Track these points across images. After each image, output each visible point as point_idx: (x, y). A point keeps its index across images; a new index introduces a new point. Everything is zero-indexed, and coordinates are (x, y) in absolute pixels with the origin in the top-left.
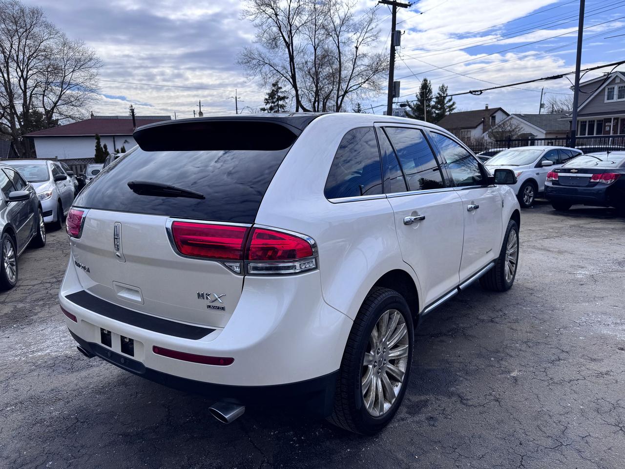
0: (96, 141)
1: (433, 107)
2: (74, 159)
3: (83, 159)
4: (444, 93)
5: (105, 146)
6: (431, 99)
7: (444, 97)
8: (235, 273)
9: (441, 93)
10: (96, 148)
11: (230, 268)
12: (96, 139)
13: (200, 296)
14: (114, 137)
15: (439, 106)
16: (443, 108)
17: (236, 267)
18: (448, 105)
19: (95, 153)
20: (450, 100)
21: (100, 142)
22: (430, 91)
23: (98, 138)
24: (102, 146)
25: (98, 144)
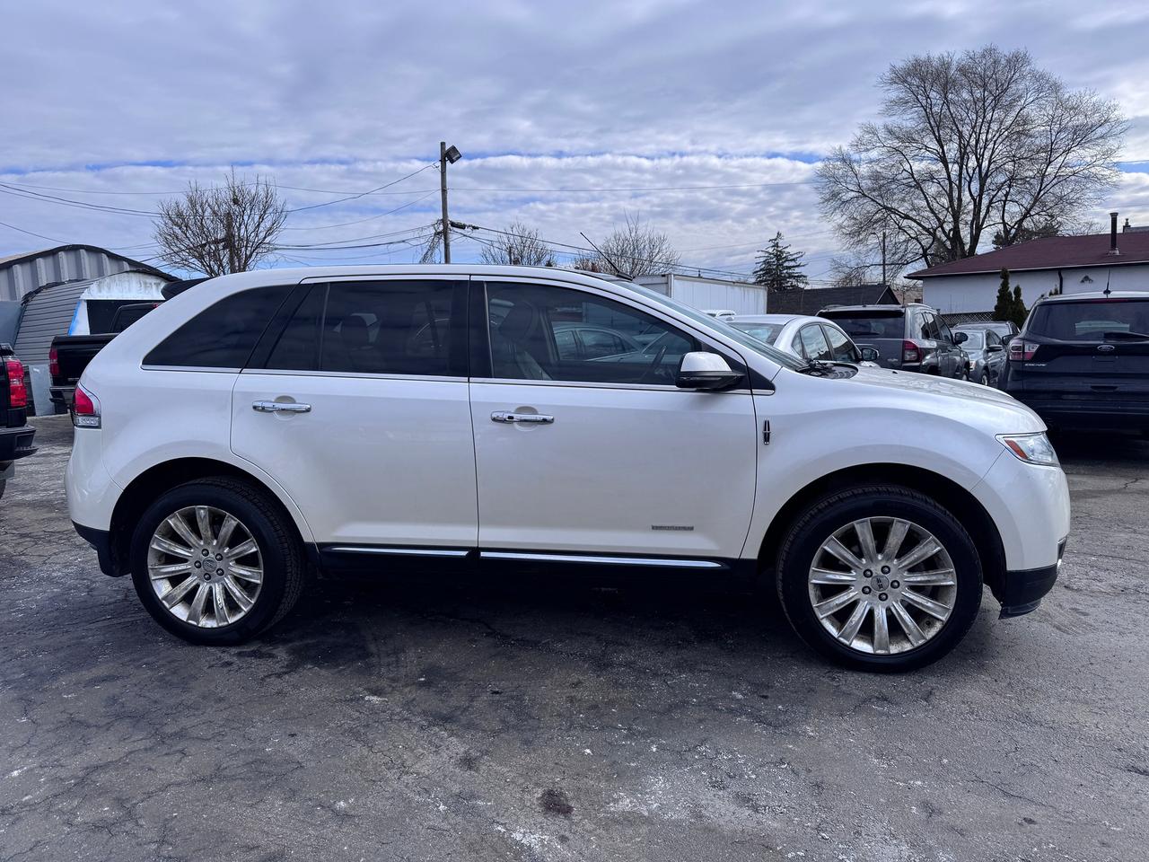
0: (1001, 281)
2: (966, 314)
3: (980, 313)
5: (1018, 291)
10: (998, 294)
12: (1002, 278)
14: (1060, 271)
19: (996, 303)
21: (1008, 283)
23: (1005, 276)
24: (1012, 289)
25: (1005, 286)
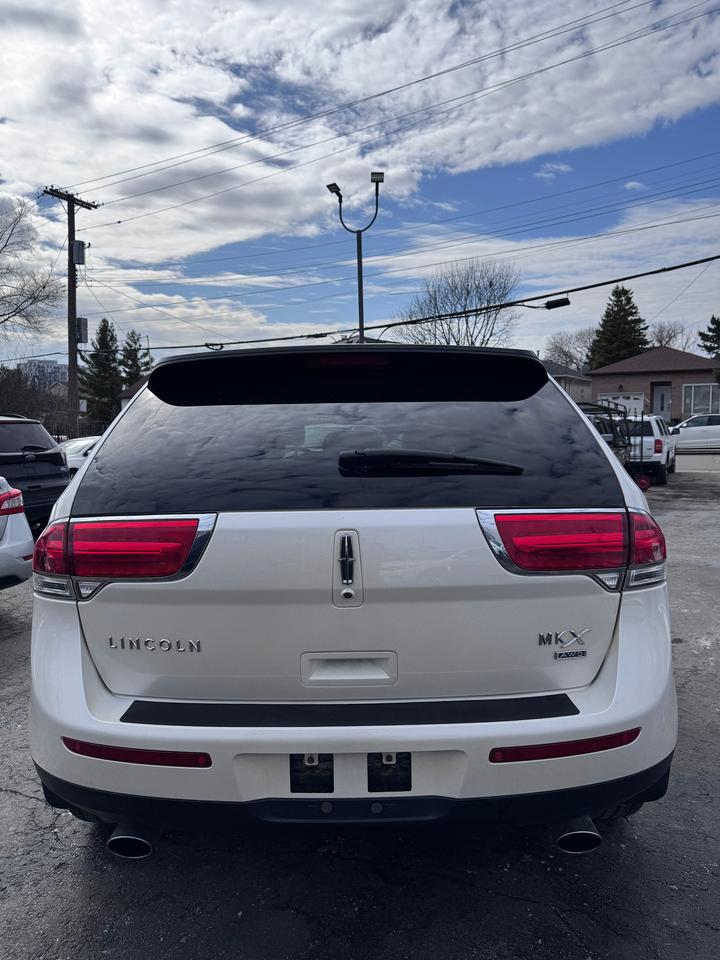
1: (121, 363)
4: (136, 343)
6: (117, 351)
7: (136, 351)
8: (609, 589)
9: (131, 343)
11: (602, 583)
13: (544, 640)
15: (130, 362)
16: (135, 365)
17: (611, 579)
18: (142, 361)
20: (145, 355)
22: (113, 339)
